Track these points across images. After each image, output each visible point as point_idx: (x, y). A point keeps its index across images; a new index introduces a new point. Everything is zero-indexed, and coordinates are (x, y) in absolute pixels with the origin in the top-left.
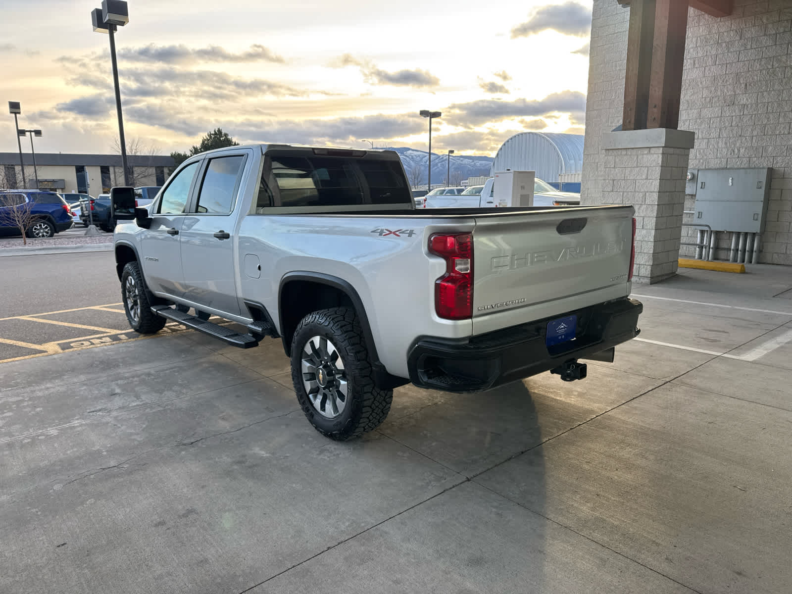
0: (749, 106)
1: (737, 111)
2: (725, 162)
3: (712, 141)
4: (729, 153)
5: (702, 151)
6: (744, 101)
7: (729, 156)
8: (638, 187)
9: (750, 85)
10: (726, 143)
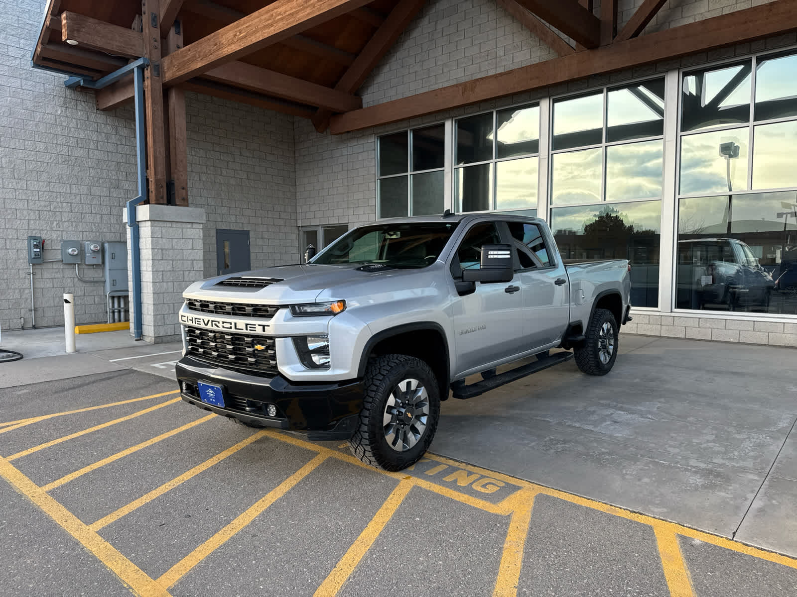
0: (131, 191)
1: (122, 194)
2: (119, 236)
3: (105, 217)
4: (121, 229)
5: (97, 225)
6: (126, 187)
7: (121, 231)
8: (186, 255)
9: (129, 174)
10: (117, 220)
